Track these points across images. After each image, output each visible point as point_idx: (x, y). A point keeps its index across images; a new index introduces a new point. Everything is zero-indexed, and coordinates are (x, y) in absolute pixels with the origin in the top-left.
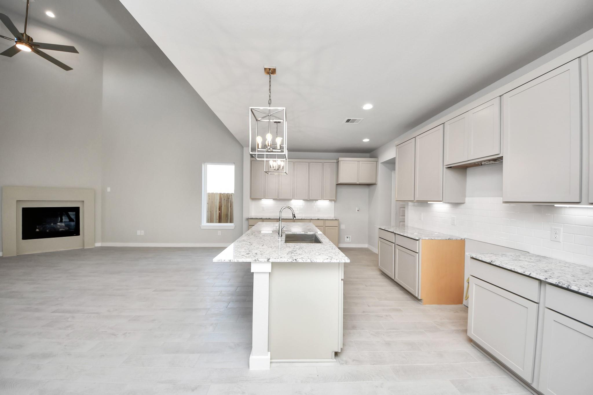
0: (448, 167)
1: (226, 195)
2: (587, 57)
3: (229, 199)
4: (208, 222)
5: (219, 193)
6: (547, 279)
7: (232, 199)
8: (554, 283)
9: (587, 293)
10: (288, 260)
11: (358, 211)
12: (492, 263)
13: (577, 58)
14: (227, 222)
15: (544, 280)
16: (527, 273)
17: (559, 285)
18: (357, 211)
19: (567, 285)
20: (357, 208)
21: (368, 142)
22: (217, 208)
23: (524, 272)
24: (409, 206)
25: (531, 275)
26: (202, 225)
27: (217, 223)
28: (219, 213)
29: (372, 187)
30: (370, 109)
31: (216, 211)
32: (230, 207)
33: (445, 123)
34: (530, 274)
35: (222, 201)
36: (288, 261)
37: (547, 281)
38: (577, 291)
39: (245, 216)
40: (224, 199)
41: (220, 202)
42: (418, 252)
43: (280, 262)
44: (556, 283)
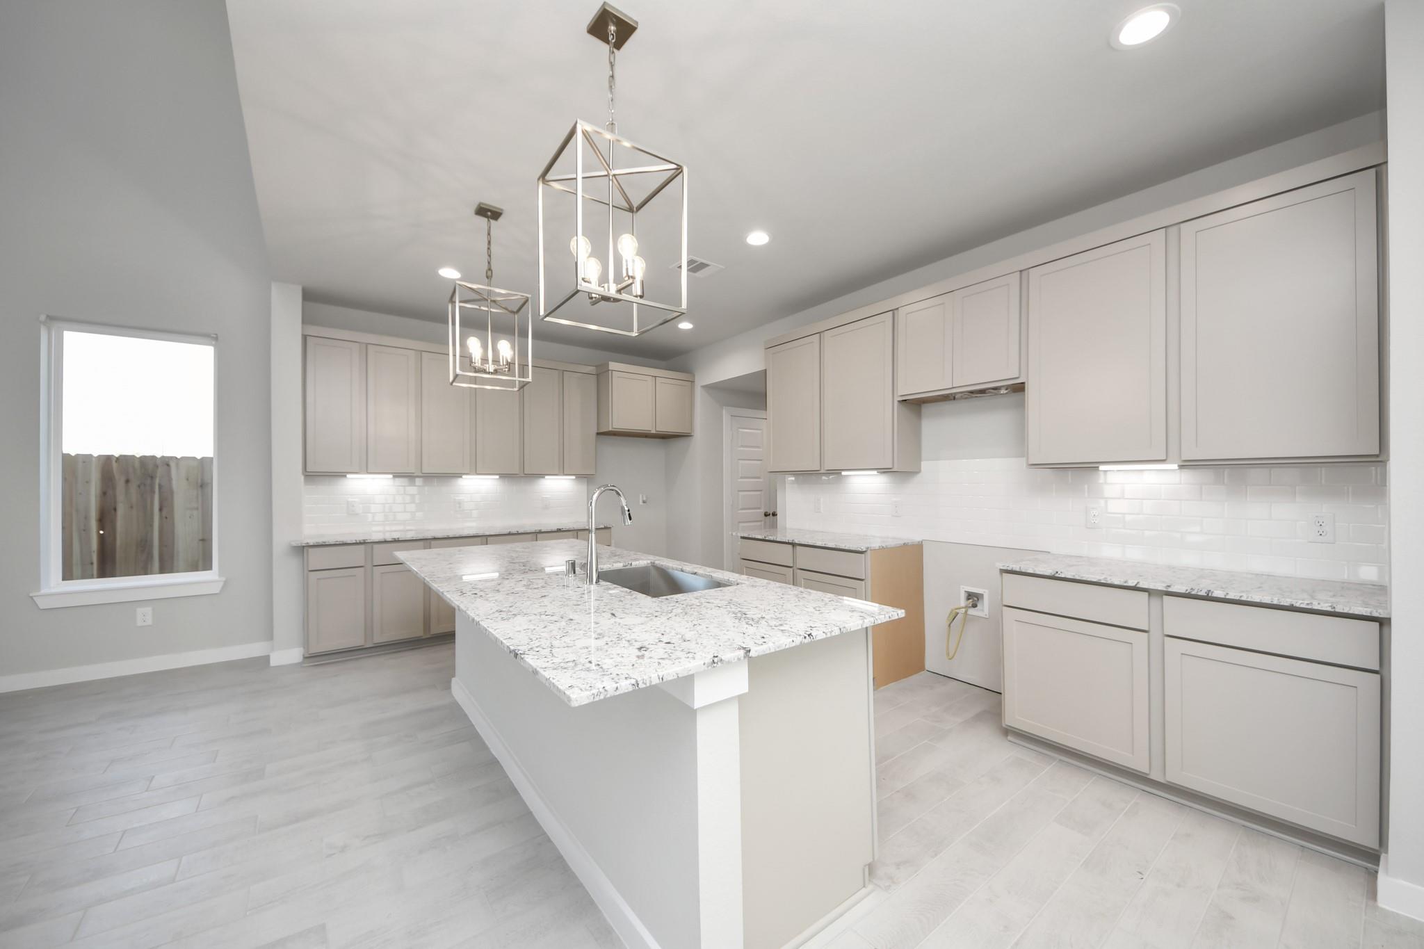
0: (903, 401)
1: (137, 465)
2: (1180, 229)
3: (152, 478)
4: (68, 575)
5: (100, 456)
6: (1169, 586)
7: (170, 480)
8: (1183, 591)
9: (1241, 597)
10: (794, 639)
11: (644, 502)
12: (1057, 575)
13: (1162, 228)
14: (145, 571)
15: (1165, 589)
16: (1131, 583)
17: (1193, 593)
18: (641, 503)
19: (1206, 590)
20: (641, 496)
21: (689, 329)
22: (87, 518)
23: (1125, 582)
24: (787, 485)
25: (1141, 585)
26: (43, 591)
27: (92, 577)
28: (101, 538)
29: (679, 444)
30: (765, 245)
31: (86, 530)
32: (161, 510)
33: (897, 309)
34: (1138, 583)
35: (114, 488)
36: (794, 644)
37: (1170, 590)
38: (1223, 596)
39: (284, 537)
40: (127, 481)
41: (104, 494)
42: (863, 578)
43: (778, 650)
44: (1187, 590)
